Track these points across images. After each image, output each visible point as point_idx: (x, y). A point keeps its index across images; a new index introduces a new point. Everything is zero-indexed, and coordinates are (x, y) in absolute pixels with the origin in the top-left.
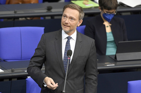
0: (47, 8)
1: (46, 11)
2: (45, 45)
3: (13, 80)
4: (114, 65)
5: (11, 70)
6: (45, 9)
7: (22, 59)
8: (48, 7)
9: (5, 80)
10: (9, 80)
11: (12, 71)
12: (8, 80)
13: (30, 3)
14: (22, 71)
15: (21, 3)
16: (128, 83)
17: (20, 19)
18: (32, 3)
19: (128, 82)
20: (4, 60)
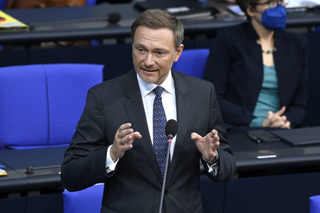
0: (108, 18)
1: (105, 24)
2: (102, 115)
3: (31, 194)
4: (275, 156)
5: (25, 170)
6: (103, 20)
7: (50, 143)
8: (109, 15)
9: (11, 196)
10: (22, 196)
11: (27, 173)
12: (19, 195)
13: (67, 6)
14: (51, 173)
15: (43, 6)
16: (311, 200)
17: (43, 45)
18: (71, 4)
19: (312, 198)
20: (7, 147)
